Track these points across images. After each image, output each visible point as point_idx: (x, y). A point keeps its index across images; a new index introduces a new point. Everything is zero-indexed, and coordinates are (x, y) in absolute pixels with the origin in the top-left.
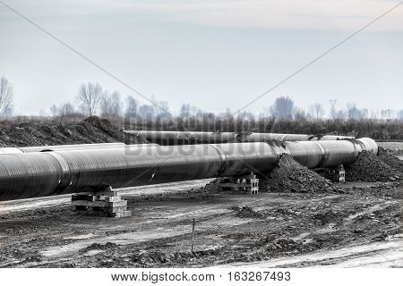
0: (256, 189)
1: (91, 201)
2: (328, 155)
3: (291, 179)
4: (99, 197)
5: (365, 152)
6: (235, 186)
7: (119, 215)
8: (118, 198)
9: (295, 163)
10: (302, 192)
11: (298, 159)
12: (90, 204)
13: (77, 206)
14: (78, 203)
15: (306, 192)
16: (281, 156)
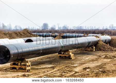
3: (102, 47)
6: (89, 49)
9: (103, 42)
13: (60, 56)
15: (108, 51)
16: (99, 40)
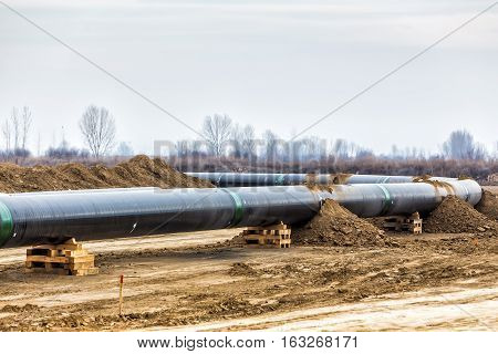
0: (288, 241)
1: (50, 256)
2: (396, 200)
3: (334, 229)
4: (60, 251)
5: (450, 197)
6: (261, 239)
7: (81, 273)
8: (83, 252)
9: (341, 210)
10: (347, 245)
11: (347, 205)
12: (48, 260)
13: (33, 262)
14: (35, 258)
15: (350, 245)
16: (324, 202)
